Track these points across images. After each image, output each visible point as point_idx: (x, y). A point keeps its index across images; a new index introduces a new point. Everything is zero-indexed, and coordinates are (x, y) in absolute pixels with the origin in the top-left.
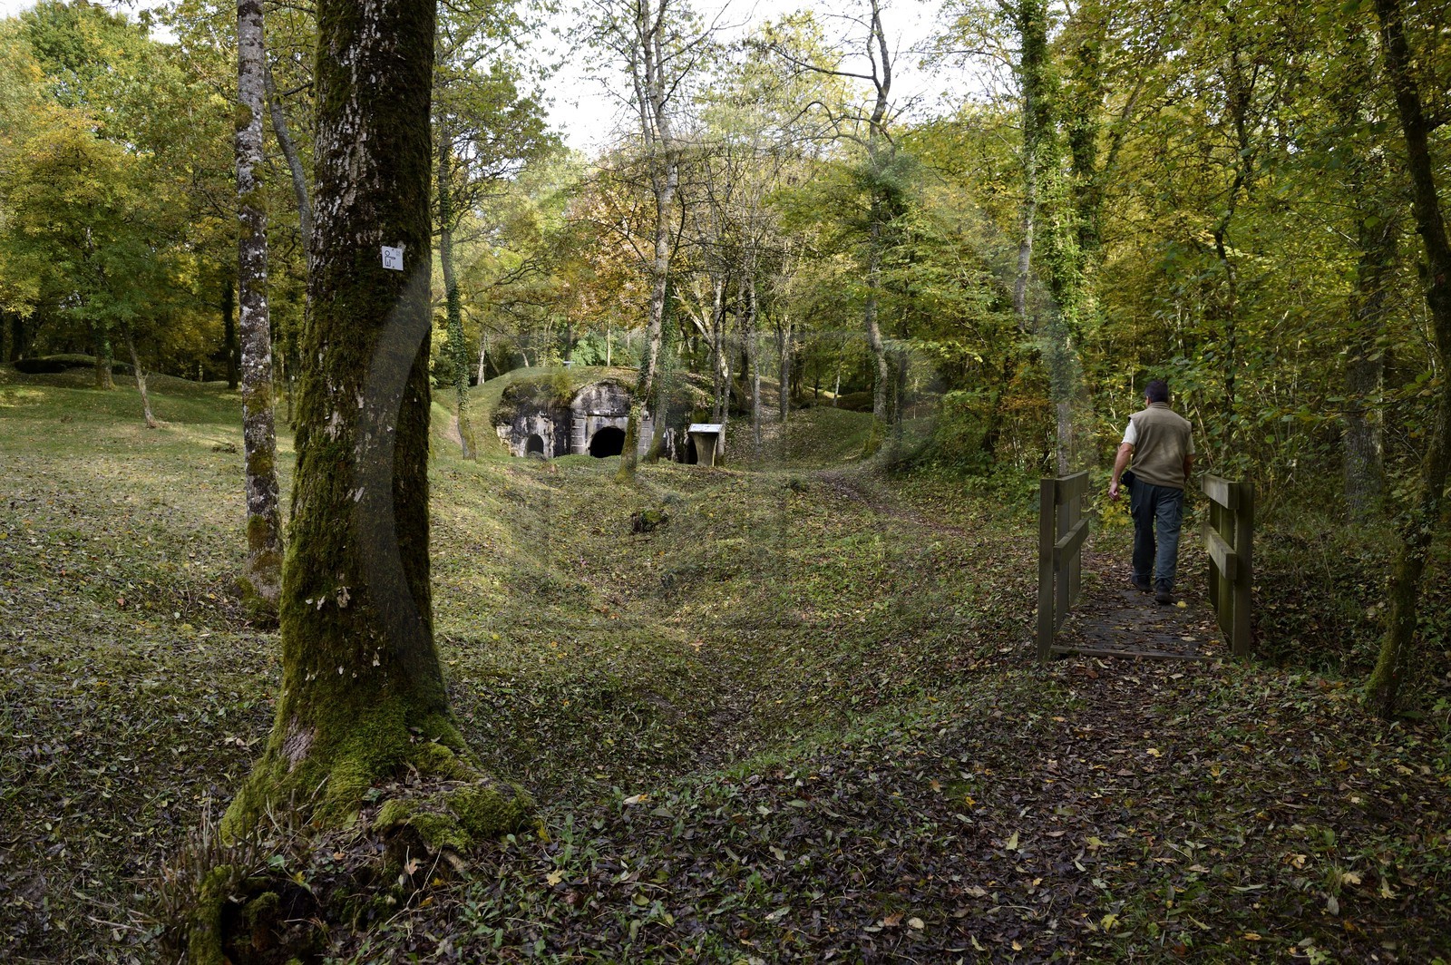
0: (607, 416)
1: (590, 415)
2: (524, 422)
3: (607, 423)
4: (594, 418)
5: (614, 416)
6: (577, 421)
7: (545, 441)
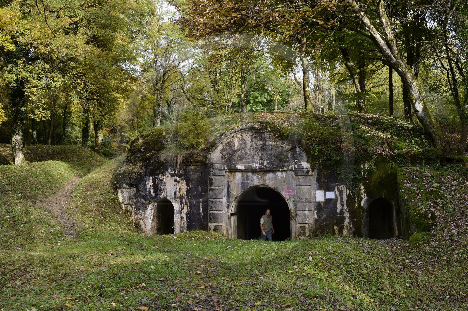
0: (254, 172)
1: (233, 170)
2: (150, 183)
3: (256, 181)
4: (239, 175)
5: (263, 171)
6: (216, 180)
7: (176, 206)
